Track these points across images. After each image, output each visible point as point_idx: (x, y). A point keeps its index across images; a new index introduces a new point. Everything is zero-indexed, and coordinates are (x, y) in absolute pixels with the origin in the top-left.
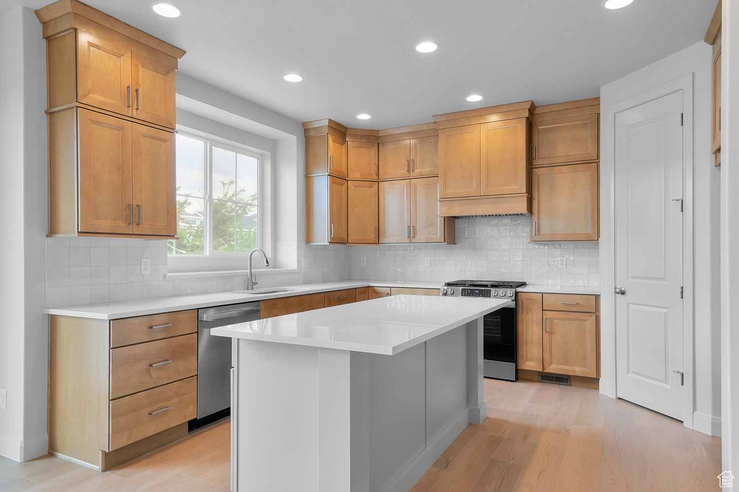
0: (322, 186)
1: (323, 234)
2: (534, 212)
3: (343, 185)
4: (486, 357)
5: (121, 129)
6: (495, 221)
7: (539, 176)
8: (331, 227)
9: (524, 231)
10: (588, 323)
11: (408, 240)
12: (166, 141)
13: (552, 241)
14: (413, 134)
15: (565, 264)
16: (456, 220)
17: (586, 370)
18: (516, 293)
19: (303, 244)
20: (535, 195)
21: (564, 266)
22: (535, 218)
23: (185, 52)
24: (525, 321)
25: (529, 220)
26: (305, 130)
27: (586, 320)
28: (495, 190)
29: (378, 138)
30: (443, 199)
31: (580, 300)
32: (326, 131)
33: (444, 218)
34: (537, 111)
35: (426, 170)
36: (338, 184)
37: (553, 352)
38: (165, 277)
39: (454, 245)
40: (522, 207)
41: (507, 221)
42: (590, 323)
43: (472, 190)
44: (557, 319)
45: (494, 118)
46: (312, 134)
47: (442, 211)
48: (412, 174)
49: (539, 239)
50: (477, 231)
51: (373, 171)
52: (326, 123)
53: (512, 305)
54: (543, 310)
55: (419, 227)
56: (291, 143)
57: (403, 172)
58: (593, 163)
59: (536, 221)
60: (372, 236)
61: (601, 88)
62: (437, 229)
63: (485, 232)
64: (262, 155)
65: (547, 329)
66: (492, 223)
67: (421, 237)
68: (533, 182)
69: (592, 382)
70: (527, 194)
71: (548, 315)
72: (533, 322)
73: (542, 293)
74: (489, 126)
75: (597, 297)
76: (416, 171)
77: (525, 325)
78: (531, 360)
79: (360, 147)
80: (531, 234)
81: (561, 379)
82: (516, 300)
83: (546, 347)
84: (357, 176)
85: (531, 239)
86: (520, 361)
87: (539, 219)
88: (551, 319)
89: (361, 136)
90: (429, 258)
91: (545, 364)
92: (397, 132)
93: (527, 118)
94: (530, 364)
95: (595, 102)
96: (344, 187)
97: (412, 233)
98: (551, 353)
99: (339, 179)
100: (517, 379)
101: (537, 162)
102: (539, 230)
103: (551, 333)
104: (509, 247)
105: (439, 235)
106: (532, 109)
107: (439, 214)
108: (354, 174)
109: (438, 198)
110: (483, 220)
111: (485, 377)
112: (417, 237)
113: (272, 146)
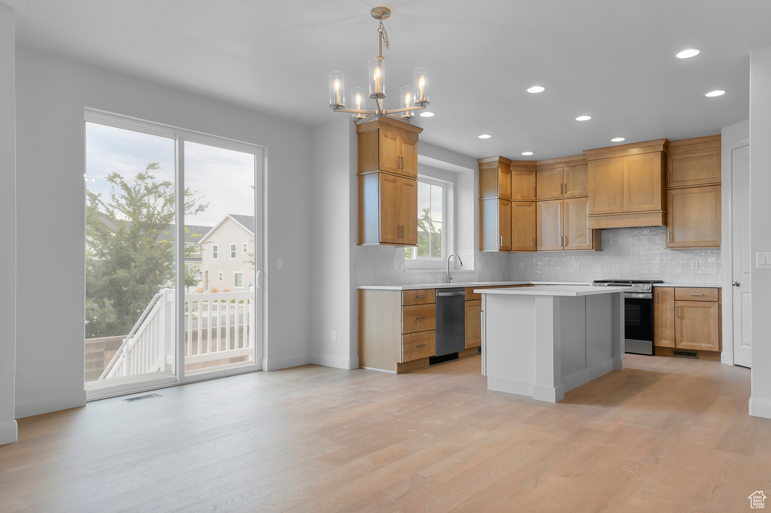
0: (493, 207)
1: (493, 242)
2: (668, 224)
3: (508, 205)
4: (628, 336)
5: (395, 181)
6: (637, 231)
7: (673, 196)
8: (500, 238)
9: (660, 239)
10: (712, 310)
11: (561, 248)
12: (413, 186)
13: (684, 248)
14: (566, 162)
15: (697, 266)
16: (602, 232)
17: (710, 345)
18: (653, 288)
19: (478, 251)
20: (670, 210)
21: (697, 268)
22: (669, 229)
23: (423, 129)
24: (660, 309)
25: (665, 231)
26: (479, 164)
27: (710, 308)
28: (635, 208)
29: (536, 166)
30: (592, 215)
31: (706, 292)
32: (497, 165)
33: (593, 230)
34: (672, 145)
35: (577, 192)
36: (505, 205)
37: (683, 332)
38: (404, 271)
39: (600, 252)
40: (658, 220)
41: (646, 232)
42: (714, 309)
43: (616, 208)
44: (687, 307)
45: (635, 151)
46: (485, 167)
47: (590, 224)
48: (565, 195)
49: (673, 245)
50: (621, 240)
51: (532, 193)
52: (497, 159)
53: (650, 296)
54: (675, 300)
55: (570, 238)
56: (469, 175)
57: (557, 193)
58: (716, 185)
59: (671, 232)
60: (531, 245)
61: (722, 129)
62: (586, 239)
63: (628, 241)
64: (446, 184)
65: (679, 315)
66: (634, 233)
67: (573, 244)
68: (668, 200)
69: (715, 355)
70: (662, 211)
71: (679, 304)
72: (666, 310)
73: (675, 287)
74: (630, 158)
75: (719, 289)
76: (568, 193)
77: (660, 312)
78: (666, 339)
79: (522, 175)
80: (667, 242)
81: (691, 354)
82: (653, 292)
83: (678, 328)
84: (519, 198)
85: (666, 246)
86: (656, 340)
87: (673, 230)
88: (682, 307)
89: (522, 166)
90: (579, 262)
91: (676, 342)
92: (552, 162)
93: (662, 152)
94: (665, 341)
95: (717, 138)
96: (509, 207)
97: (565, 242)
98: (682, 334)
99: (505, 200)
100: (654, 354)
101: (671, 185)
102: (673, 239)
103: (682, 318)
104: (649, 253)
105: (588, 243)
106: (667, 144)
107: (588, 227)
108: (517, 196)
109: (588, 215)
110: (626, 231)
111: (626, 353)
112: (569, 245)
113: (454, 177)
